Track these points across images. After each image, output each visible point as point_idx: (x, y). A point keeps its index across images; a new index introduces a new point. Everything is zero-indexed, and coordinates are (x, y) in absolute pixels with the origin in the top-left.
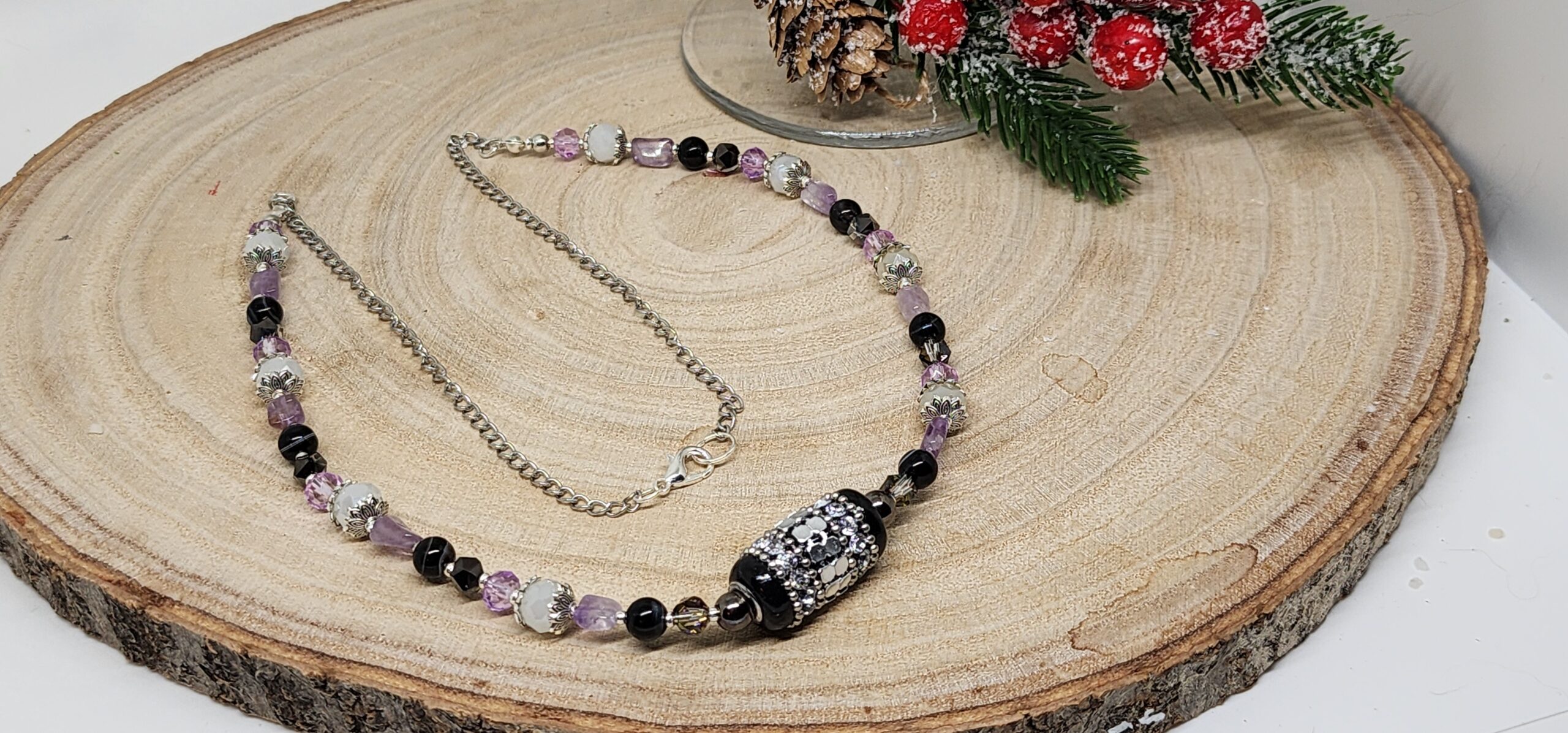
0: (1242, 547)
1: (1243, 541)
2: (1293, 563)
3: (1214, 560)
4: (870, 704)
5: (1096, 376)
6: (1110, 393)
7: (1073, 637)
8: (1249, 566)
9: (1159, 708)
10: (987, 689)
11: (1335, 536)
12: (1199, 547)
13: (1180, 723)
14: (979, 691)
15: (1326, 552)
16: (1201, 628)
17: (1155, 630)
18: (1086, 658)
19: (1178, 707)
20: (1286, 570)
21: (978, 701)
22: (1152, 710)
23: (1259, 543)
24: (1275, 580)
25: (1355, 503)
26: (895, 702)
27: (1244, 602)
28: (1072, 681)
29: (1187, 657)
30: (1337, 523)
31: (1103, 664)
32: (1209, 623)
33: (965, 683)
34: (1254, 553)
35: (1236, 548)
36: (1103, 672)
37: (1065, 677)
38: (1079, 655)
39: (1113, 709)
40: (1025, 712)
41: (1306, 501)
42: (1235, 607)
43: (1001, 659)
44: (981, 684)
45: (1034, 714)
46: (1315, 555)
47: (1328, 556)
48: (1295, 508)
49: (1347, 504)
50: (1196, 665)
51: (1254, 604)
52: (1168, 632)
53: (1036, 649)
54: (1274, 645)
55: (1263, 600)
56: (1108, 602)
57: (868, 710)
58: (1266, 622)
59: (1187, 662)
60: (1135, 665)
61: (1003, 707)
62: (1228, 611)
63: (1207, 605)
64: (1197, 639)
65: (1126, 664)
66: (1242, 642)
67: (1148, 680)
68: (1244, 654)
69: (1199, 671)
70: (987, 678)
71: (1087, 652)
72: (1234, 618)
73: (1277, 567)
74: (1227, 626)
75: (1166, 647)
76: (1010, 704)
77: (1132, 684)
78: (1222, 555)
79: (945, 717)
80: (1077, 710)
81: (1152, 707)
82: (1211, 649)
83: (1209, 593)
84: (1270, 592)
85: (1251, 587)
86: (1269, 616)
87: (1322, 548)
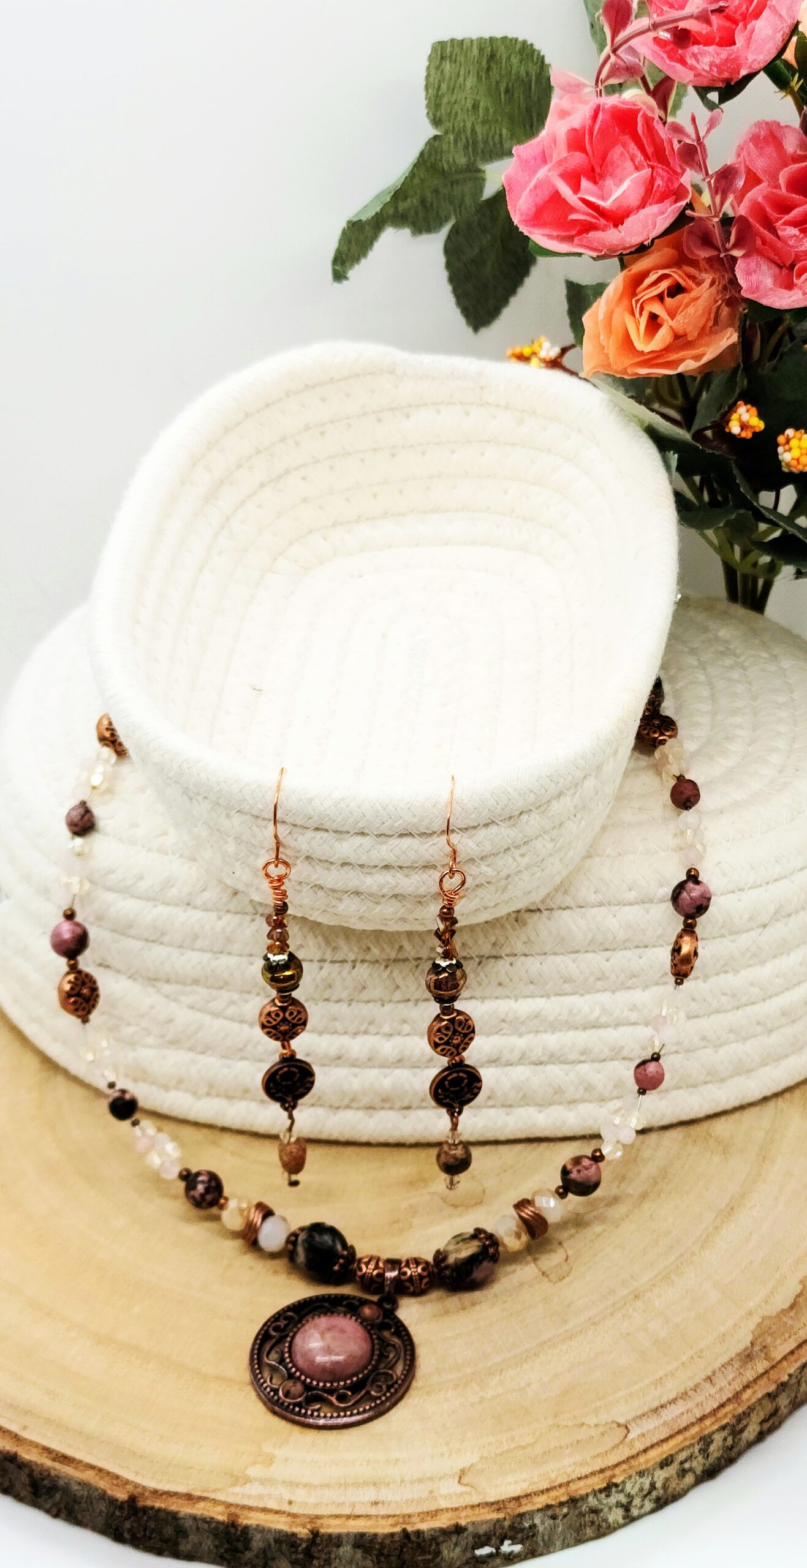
0: (619, 1425)
1: (622, 1421)
2: (652, 1446)
3: (593, 1432)
4: (293, 1499)
5: (566, 1260)
6: (571, 1277)
7: (462, 1473)
8: (617, 1441)
9: (515, 1541)
10: (383, 1503)
11: (694, 1430)
12: (586, 1421)
13: (541, 1555)
14: (376, 1503)
15: (682, 1442)
16: (560, 1486)
17: (525, 1480)
18: (466, 1493)
19: (536, 1542)
20: (645, 1451)
21: (373, 1511)
22: (510, 1542)
23: (634, 1425)
24: (633, 1457)
25: (722, 1405)
26: (312, 1500)
27: (602, 1471)
28: (447, 1510)
29: (540, 1506)
30: (702, 1419)
31: (476, 1500)
32: (568, 1483)
33: (369, 1495)
34: (626, 1431)
35: (615, 1426)
36: (472, 1507)
37: (444, 1504)
38: (461, 1489)
39: (477, 1536)
40: (404, 1526)
41: (684, 1395)
42: (593, 1474)
43: (402, 1481)
44: (381, 1499)
45: (410, 1529)
46: (672, 1443)
47: (683, 1445)
48: (673, 1401)
49: (715, 1406)
50: (550, 1513)
51: (608, 1473)
52: (534, 1483)
53: (431, 1479)
54: (627, 1508)
55: (617, 1471)
56: (500, 1451)
57: (290, 1503)
58: (614, 1490)
59: (539, 1510)
60: (498, 1505)
61: (391, 1521)
62: (586, 1477)
63: (573, 1468)
64: (553, 1494)
65: (493, 1504)
66: (592, 1501)
67: (505, 1519)
68: (595, 1511)
69: (554, 1517)
70: (385, 1494)
71: (468, 1489)
72: (589, 1481)
73: (639, 1446)
74: (581, 1488)
75: (530, 1495)
76: (395, 1518)
77: (491, 1520)
78: (601, 1429)
79: (343, 1519)
80: (445, 1533)
81: (510, 1539)
82: (561, 1504)
83: (578, 1458)
84: (624, 1466)
85: (613, 1459)
86: (616, 1485)
87: (680, 1438)
